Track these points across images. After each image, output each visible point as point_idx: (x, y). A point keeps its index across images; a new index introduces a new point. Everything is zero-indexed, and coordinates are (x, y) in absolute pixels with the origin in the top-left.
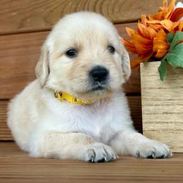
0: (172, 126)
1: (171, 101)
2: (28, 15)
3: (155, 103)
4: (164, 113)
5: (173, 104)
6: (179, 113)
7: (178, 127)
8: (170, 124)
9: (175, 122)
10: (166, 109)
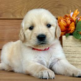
0: (75, 62)
1: (75, 52)
2: (4, 11)
3: (68, 53)
4: (72, 57)
5: (76, 54)
6: (78, 57)
7: (78, 63)
8: (74, 62)
9: (76, 61)
10: (73, 55)
